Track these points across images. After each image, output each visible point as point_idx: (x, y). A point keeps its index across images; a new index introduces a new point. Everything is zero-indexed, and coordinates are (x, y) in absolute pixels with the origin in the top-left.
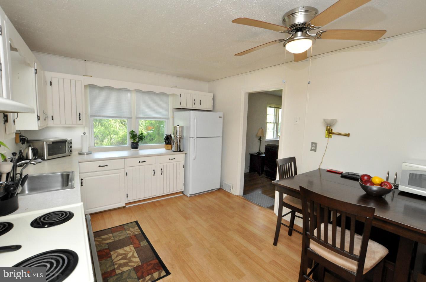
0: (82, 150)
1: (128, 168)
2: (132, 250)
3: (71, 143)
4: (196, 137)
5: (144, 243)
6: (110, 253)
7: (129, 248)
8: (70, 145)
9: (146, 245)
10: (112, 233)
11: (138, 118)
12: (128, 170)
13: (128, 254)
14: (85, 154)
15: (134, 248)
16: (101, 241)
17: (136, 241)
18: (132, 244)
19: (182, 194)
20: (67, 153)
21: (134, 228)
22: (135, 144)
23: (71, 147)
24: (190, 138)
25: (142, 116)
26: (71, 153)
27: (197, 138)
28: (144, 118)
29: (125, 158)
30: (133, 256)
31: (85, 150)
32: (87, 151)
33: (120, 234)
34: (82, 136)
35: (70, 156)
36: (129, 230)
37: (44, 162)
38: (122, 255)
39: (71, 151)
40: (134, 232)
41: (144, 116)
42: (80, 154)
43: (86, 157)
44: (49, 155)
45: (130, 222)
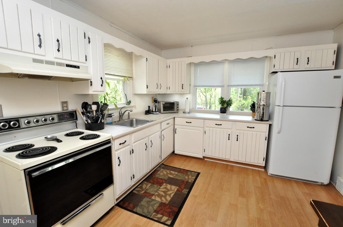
0: (185, 110)
1: (207, 128)
2: (174, 190)
3: (178, 105)
4: (282, 105)
5: (185, 191)
6: (163, 184)
7: (174, 188)
8: (178, 106)
9: (185, 193)
10: (178, 172)
11: (230, 86)
12: (207, 129)
13: (170, 191)
14: (187, 113)
15: (177, 190)
16: (169, 174)
17: (183, 186)
18: (179, 187)
19: (263, 170)
20: (175, 111)
21: (192, 176)
22: (223, 109)
23: (178, 107)
24: (275, 106)
25: (232, 84)
26: (178, 111)
27: (284, 106)
28: (234, 86)
29: (204, 119)
30: (170, 195)
31: (187, 110)
32: (188, 111)
33: (181, 176)
34: (186, 100)
35: (178, 113)
36: (188, 177)
37: (160, 114)
38: (166, 189)
39: (178, 110)
40: (189, 180)
41: (234, 84)
42: (184, 113)
43: (187, 115)
44: (164, 110)
45: (196, 171)
